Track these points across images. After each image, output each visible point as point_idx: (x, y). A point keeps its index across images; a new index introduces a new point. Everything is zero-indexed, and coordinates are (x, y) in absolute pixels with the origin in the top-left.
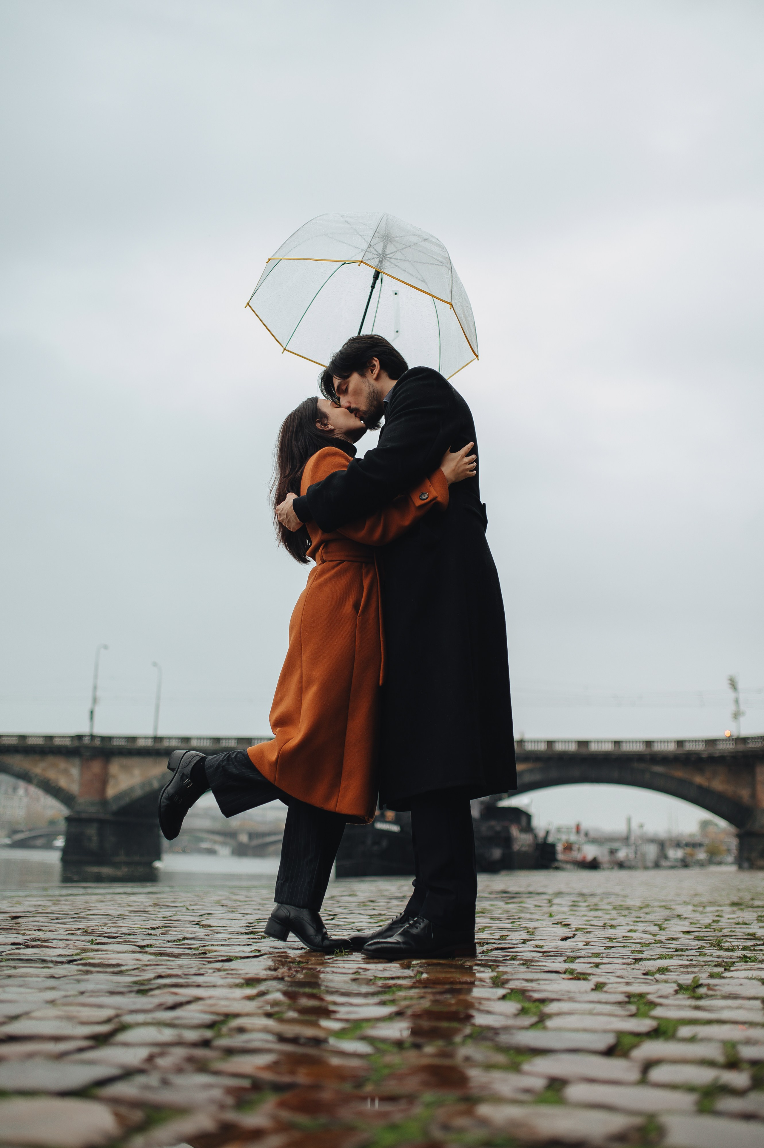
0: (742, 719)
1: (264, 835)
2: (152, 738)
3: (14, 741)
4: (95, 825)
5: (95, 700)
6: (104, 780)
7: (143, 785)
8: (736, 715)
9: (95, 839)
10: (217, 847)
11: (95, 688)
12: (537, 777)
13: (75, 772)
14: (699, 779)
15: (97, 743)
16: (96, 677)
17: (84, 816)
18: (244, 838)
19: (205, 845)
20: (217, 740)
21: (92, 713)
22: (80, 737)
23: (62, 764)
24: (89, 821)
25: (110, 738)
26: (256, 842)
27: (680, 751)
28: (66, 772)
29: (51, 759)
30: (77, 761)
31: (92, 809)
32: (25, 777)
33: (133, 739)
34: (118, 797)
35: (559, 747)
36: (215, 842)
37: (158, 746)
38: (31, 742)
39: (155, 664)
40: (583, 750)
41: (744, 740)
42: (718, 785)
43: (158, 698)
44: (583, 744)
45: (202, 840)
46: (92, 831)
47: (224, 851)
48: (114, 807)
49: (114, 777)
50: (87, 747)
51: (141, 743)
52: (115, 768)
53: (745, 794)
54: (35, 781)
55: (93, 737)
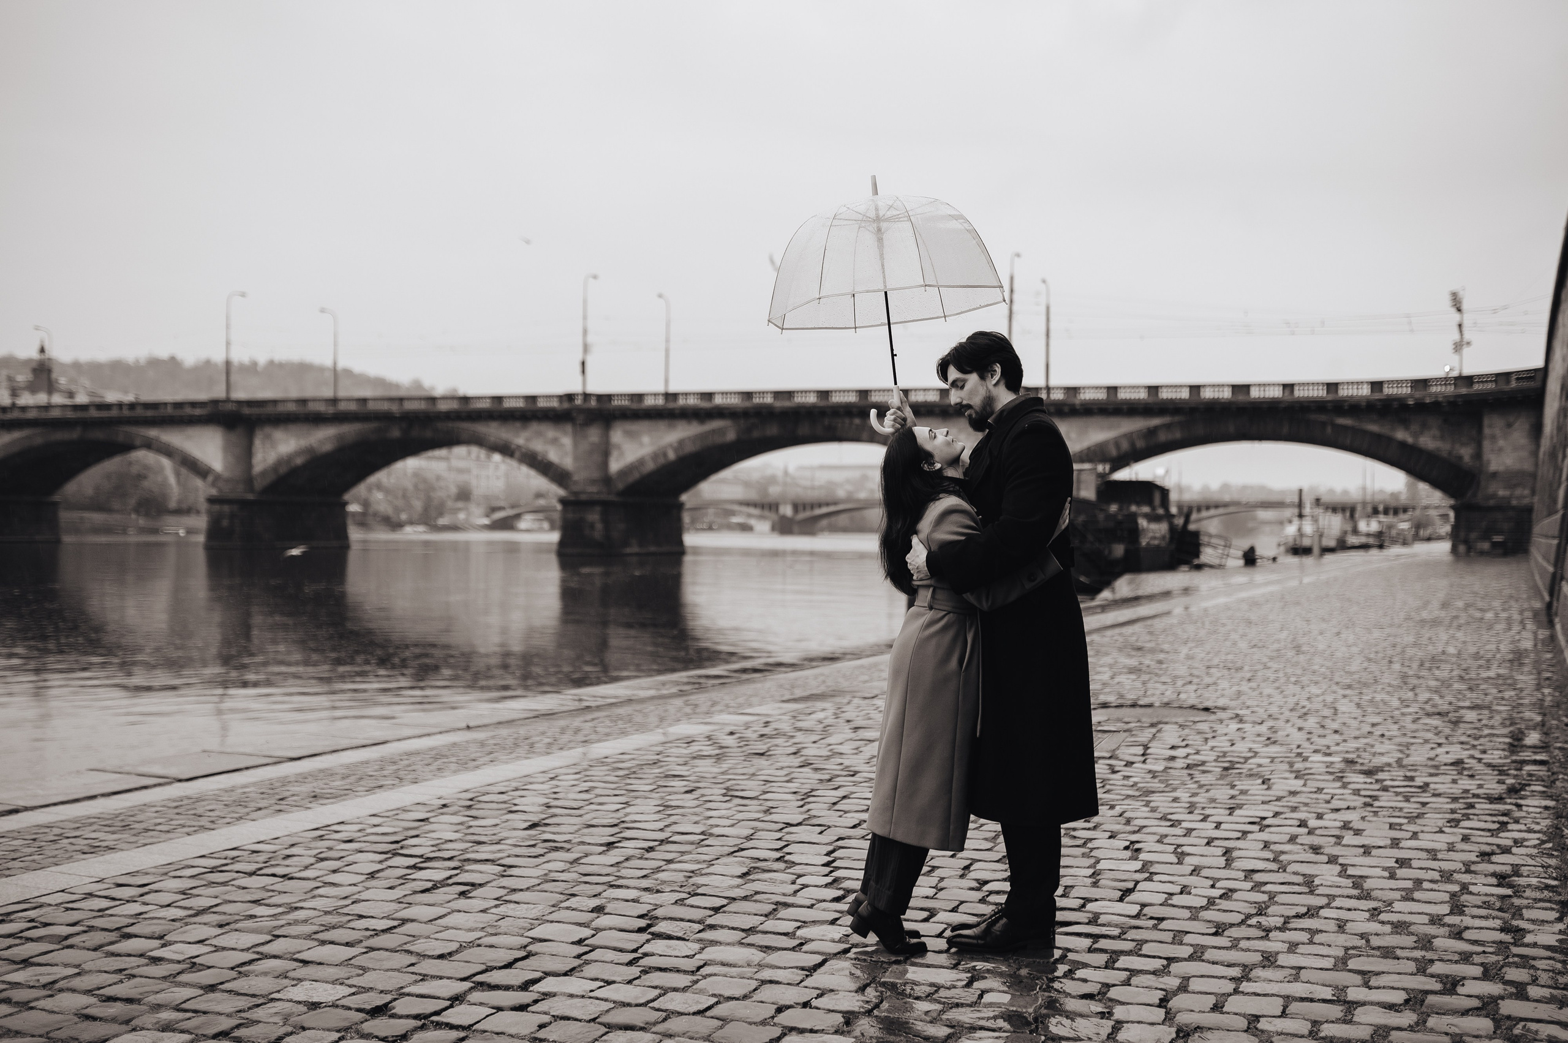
0: (1466, 350)
1: (812, 506)
2: (663, 394)
3: (485, 405)
4: (598, 509)
5: (586, 348)
6: (605, 451)
7: (655, 456)
8: (1458, 347)
9: (599, 526)
10: (753, 522)
11: (585, 332)
12: (1178, 435)
13: (567, 441)
14: (1401, 435)
15: (593, 403)
16: (585, 318)
17: (583, 497)
18: (787, 510)
19: (735, 520)
20: (748, 395)
21: (583, 364)
22: (570, 397)
23: (550, 431)
24: (590, 504)
25: (609, 397)
26: (802, 516)
27: (1377, 396)
28: (555, 441)
29: (535, 427)
30: (569, 428)
31: (593, 489)
32: (506, 450)
33: (639, 397)
34: (624, 473)
35: (1207, 394)
36: (749, 516)
37: (671, 405)
38: (508, 404)
39: (660, 296)
40: (1241, 398)
41: (1469, 380)
42: (1428, 441)
43: (668, 341)
44: (1241, 389)
45: (733, 513)
46: (594, 516)
47: (763, 526)
48: (620, 486)
49: (618, 447)
50: (580, 410)
51: (649, 402)
52: (617, 435)
53: (1466, 453)
54: (517, 454)
55: (586, 396)
